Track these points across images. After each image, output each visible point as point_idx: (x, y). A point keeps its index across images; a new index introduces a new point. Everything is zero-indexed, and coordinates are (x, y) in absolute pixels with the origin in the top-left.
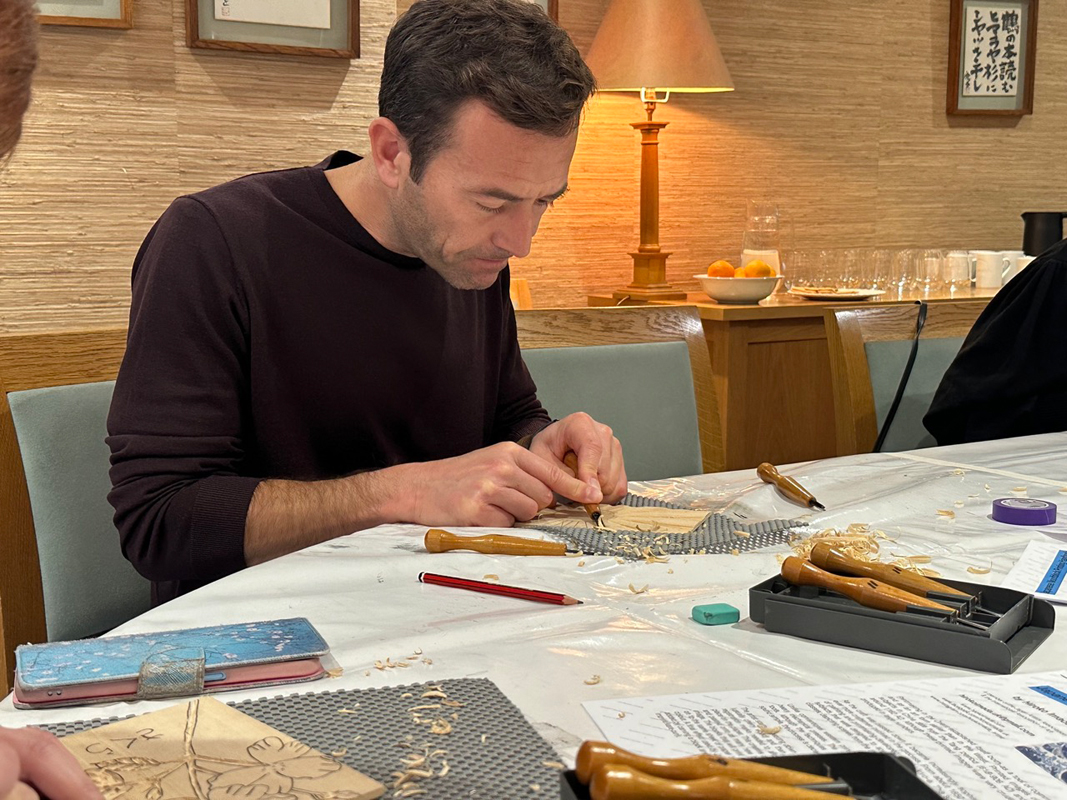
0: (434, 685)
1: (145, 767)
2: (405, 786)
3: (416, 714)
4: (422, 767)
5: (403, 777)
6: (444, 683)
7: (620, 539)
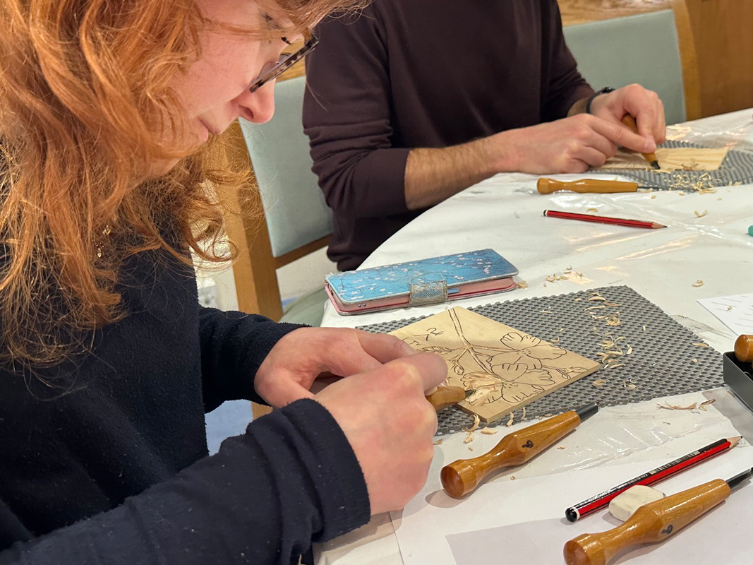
0: (592, 292)
1: (443, 353)
2: (610, 361)
3: (591, 313)
4: (614, 349)
5: (606, 356)
6: (601, 290)
7: (675, 179)
